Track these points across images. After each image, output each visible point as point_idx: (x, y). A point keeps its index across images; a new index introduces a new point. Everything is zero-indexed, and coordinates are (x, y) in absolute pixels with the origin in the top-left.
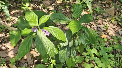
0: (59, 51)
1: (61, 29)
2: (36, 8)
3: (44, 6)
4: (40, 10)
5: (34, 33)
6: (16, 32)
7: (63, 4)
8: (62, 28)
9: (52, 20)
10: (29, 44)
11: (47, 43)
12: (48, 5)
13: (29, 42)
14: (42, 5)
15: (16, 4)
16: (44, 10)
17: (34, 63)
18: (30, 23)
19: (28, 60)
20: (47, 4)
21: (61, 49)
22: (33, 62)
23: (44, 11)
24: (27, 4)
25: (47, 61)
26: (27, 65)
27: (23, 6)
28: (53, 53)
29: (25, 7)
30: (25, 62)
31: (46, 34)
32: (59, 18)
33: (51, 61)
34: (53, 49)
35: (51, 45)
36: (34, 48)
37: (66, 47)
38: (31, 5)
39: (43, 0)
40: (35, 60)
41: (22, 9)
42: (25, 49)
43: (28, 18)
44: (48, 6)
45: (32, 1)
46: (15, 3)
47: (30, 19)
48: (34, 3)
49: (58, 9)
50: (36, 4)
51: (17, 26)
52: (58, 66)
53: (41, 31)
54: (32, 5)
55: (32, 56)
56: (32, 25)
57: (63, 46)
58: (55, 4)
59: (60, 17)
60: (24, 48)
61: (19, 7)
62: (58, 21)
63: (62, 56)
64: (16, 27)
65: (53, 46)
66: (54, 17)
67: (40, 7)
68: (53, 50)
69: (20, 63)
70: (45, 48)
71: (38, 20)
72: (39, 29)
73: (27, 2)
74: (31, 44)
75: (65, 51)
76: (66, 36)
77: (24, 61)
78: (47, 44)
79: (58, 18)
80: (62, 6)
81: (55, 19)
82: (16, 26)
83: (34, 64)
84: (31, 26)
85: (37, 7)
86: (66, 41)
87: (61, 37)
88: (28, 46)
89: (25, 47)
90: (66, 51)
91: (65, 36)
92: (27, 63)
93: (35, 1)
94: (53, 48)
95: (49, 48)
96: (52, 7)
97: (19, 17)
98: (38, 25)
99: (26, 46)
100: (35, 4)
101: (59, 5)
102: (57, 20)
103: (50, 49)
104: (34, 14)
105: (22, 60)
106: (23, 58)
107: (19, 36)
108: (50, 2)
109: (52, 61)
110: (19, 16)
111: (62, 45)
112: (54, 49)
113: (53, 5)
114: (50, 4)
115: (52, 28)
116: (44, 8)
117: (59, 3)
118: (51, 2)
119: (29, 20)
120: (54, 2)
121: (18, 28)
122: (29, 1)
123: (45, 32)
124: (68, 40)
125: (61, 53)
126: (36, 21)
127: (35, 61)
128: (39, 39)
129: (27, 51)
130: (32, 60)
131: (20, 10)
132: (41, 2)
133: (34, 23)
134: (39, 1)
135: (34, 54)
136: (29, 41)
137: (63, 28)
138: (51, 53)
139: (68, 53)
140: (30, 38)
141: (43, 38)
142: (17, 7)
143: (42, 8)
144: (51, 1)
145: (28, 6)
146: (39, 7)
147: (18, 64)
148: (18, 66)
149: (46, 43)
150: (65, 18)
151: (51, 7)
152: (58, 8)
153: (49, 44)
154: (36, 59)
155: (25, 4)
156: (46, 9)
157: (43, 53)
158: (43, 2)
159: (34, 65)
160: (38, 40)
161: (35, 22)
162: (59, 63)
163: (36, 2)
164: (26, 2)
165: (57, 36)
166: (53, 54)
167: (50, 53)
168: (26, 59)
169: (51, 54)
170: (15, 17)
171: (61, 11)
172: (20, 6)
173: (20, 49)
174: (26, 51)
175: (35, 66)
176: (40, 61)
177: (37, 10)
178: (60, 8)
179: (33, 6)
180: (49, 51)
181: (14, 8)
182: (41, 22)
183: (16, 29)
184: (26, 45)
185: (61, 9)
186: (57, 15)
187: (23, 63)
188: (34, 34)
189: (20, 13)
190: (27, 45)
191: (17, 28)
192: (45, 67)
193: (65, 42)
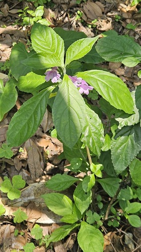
0: (113, 138)
1: (128, 86)
2: (63, 22)
3: (85, 19)
4: (73, 29)
5: (52, 84)
6: (4, 86)
7: (139, 13)
8: (131, 82)
9: (100, 54)
10: (35, 113)
11: (83, 112)
12: (97, 15)
13: (37, 108)
14: (79, 15)
15: (8, 9)
16: (83, 29)
17: (45, 172)
18: (44, 57)
19: (30, 162)
20: (93, 13)
21: (118, 135)
22: (44, 170)
23: (83, 31)
24: (40, 11)
25: (80, 165)
26: (26, 175)
27: (28, 15)
28: (97, 142)
29: (33, 17)
30: (22, 167)
31: (82, 90)
32: (120, 49)
33: (89, 166)
34: (97, 131)
35: (93, 120)
36: (48, 133)
37: (133, 130)
38: (49, 12)
39: (82, 2)
40: (48, 164)
41: (24, 23)
42: (25, 126)
43: (38, 45)
44: (97, 18)
45: (53, 3)
46: (6, 6)
47: (44, 48)
48: (58, 7)
49: (123, 28)
50: (62, 12)
51: (7, 70)
52: (107, 184)
53: (70, 81)
54: (52, 14)
55: (42, 153)
56: (48, 62)
57: (123, 124)
58: (115, 14)
59: (124, 47)
60: (24, 124)
61: (16, 19)
62: (116, 57)
63: (121, 154)
64: (6, 72)
65: (98, 124)
66: (106, 45)
67: (75, 20)
68: (96, 133)
69: (8, 169)
70: (75, 127)
71: (64, 51)
72: (66, 75)
73: (39, 5)
74: (41, 113)
75: (129, 140)
76: (134, 100)
77: (21, 165)
78: (81, 116)
79: (117, 50)
80: (136, 20)
81: (108, 52)
82: (5, 70)
83: (45, 175)
84: (44, 65)
85: (66, 19)
86: (134, 113)
87: (121, 101)
88: (33, 120)
89: (26, 121)
90: (131, 140)
91: (132, 99)
92: (28, 169)
93: (62, 2)
94: (97, 129)
95: (88, 128)
96: (108, 22)
97: (14, 44)
98: (63, 66)
99: (27, 118)
100: (59, 12)
101: (127, 17)
102: (114, 55)
103: (89, 131)
104: (55, 35)
105: (15, 160)
106: (18, 157)
107: (12, 96)
108: (103, 6)
109: (92, 166)
110: (16, 43)
111: (122, 122)
112: (99, 131)
113: (110, 17)
114: (103, 13)
115: (100, 76)
116: (85, 24)
117: (128, 12)
118: (105, 8)
119: (41, 50)
120: (115, 8)
121: (11, 75)
122: (46, 2)
123: (79, 85)
124: (139, 111)
125: (117, 146)
126: (57, 53)
127: (50, 166)
128: (62, 101)
129: (31, 130)
130: (42, 162)
131: (19, 26)
132: (78, 6)
133: (52, 59)
134: (73, 3)
135: (46, 148)
136: (37, 104)
137: (133, 83)
138: (91, 141)
139: (136, 147)
140: (40, 98)
141: (72, 99)
142: (11, 17)
143: (79, 24)
144: (105, 3)
145: (42, 15)
146: (71, 19)
147: (4, 171)
148: (3, 174)
149: (80, 113)
150: (135, 51)
151: (103, 21)
152: (123, 24)
153: (88, 118)
154: (50, 162)
155: (34, 8)
156: (90, 26)
157: (71, 140)
158: (82, 5)
159: (44, 177)
160: (59, 105)
161: (54, 56)
162: (112, 175)
163: (63, 6)
164: (36, 5)
165: (110, 96)
166: (96, 145)
167: (89, 143)
168: (27, 159)
169: (91, 144)
170: (4, 44)
171: (132, 33)
172: (20, 15)
173: (12, 125)
174: (28, 131)
175: (47, 179)
176: (61, 168)
177: (66, 29)
178: (129, 27)
179: (55, 18)
180: (87, 136)
181: (4, 19)
182: (72, 58)
183: (5, 76)
184: (28, 116)
185: (131, 30)
186: (115, 41)
187: (16, 170)
188: (52, 88)
189: (18, 34)
190: (31, 117)
191: (7, 74)
192: (73, 183)
193: (131, 115)
